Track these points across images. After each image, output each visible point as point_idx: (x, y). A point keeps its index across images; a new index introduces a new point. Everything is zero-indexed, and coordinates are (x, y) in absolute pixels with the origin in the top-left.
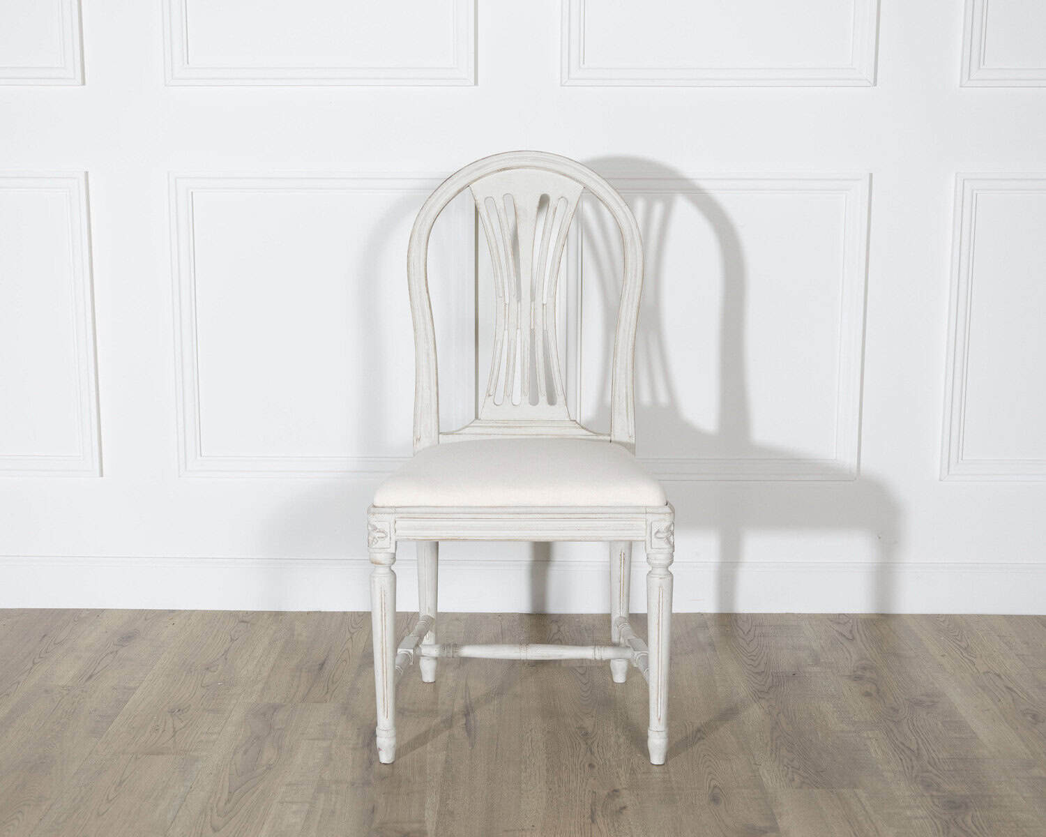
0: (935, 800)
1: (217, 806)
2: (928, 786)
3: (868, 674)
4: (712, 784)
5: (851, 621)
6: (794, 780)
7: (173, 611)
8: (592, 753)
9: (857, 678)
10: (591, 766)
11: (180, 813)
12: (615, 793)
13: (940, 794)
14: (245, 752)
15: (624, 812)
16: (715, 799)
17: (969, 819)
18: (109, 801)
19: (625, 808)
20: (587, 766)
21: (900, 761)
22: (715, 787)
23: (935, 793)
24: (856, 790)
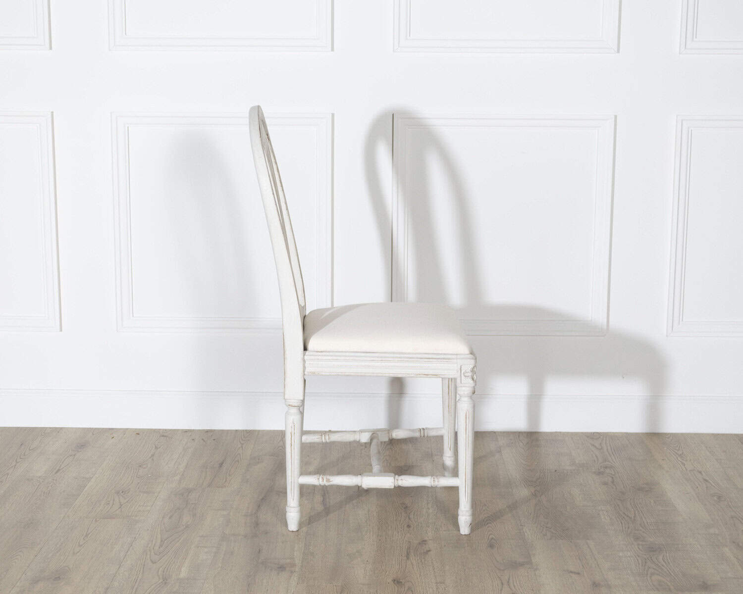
0: (641, 547)
1: (153, 549)
2: (637, 538)
3: (608, 471)
4: (490, 537)
5: (602, 437)
6: (546, 535)
7: (112, 429)
8: (409, 519)
9: (599, 473)
10: (409, 526)
11: (129, 553)
12: (424, 542)
13: (644, 543)
14: (170, 518)
15: (429, 553)
16: (491, 546)
17: (661, 558)
18: (80, 546)
19: (429, 551)
20: (405, 526)
21: (621, 524)
22: (492, 539)
23: (641, 543)
24: (588, 541)
